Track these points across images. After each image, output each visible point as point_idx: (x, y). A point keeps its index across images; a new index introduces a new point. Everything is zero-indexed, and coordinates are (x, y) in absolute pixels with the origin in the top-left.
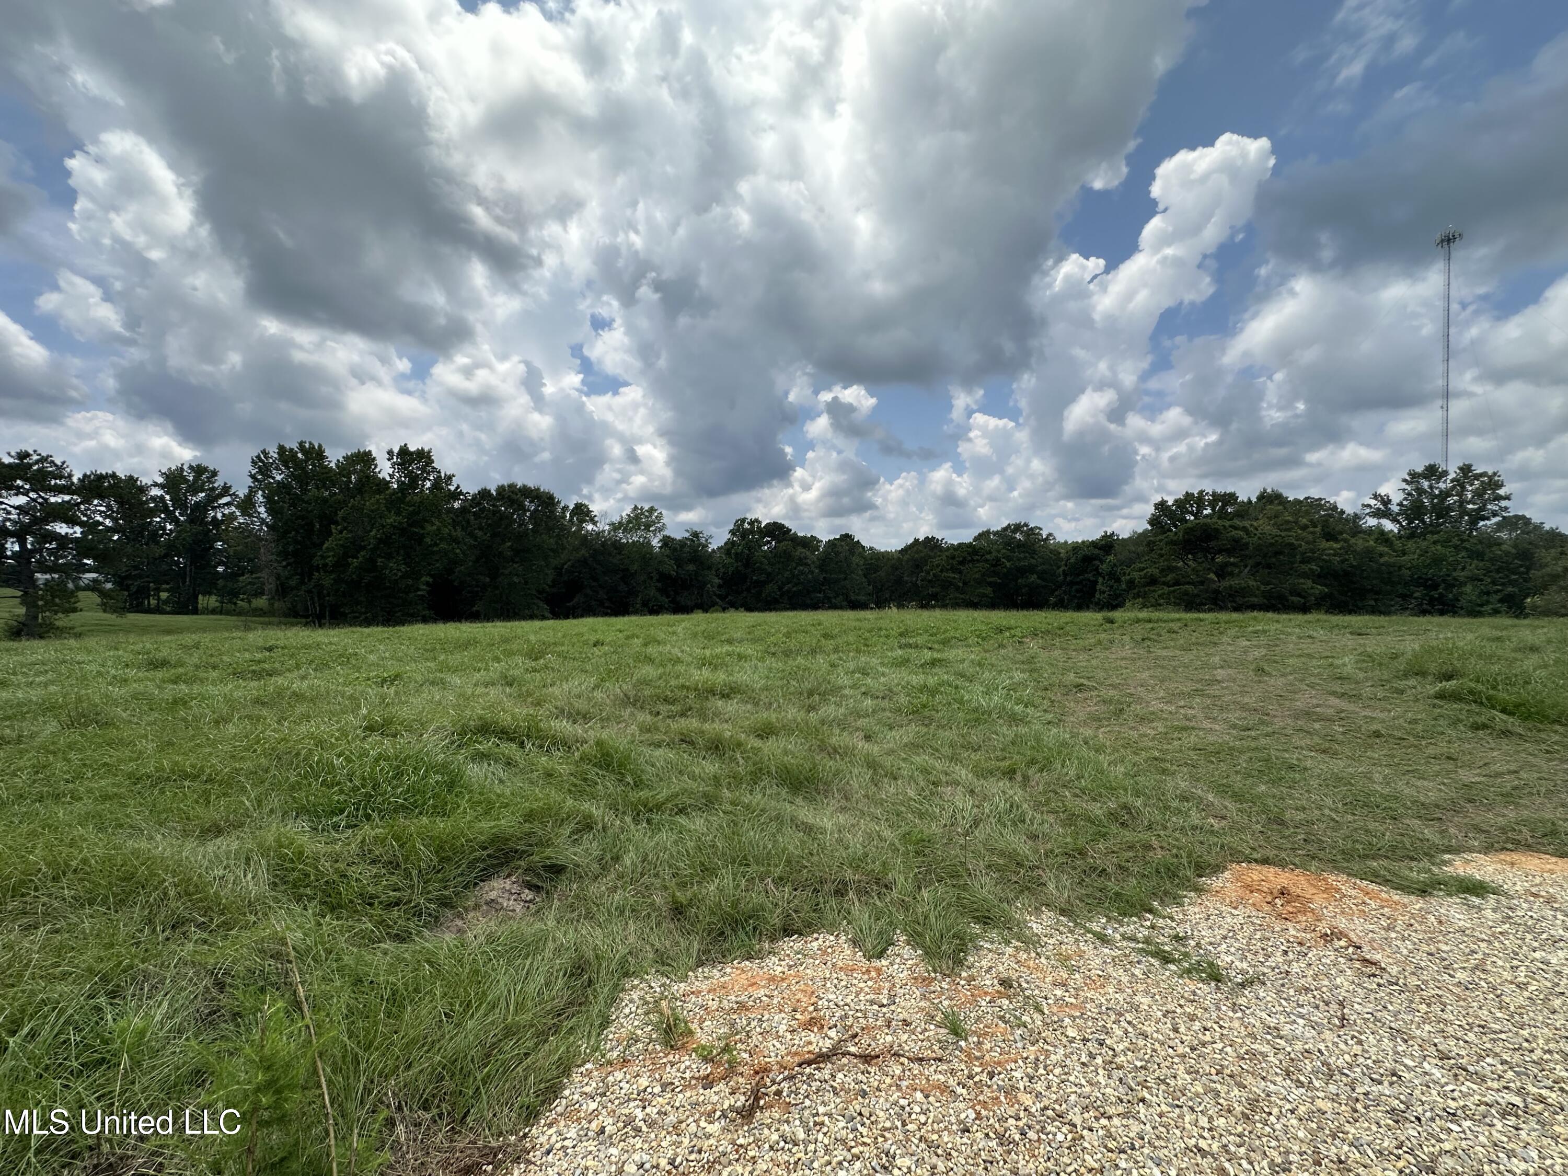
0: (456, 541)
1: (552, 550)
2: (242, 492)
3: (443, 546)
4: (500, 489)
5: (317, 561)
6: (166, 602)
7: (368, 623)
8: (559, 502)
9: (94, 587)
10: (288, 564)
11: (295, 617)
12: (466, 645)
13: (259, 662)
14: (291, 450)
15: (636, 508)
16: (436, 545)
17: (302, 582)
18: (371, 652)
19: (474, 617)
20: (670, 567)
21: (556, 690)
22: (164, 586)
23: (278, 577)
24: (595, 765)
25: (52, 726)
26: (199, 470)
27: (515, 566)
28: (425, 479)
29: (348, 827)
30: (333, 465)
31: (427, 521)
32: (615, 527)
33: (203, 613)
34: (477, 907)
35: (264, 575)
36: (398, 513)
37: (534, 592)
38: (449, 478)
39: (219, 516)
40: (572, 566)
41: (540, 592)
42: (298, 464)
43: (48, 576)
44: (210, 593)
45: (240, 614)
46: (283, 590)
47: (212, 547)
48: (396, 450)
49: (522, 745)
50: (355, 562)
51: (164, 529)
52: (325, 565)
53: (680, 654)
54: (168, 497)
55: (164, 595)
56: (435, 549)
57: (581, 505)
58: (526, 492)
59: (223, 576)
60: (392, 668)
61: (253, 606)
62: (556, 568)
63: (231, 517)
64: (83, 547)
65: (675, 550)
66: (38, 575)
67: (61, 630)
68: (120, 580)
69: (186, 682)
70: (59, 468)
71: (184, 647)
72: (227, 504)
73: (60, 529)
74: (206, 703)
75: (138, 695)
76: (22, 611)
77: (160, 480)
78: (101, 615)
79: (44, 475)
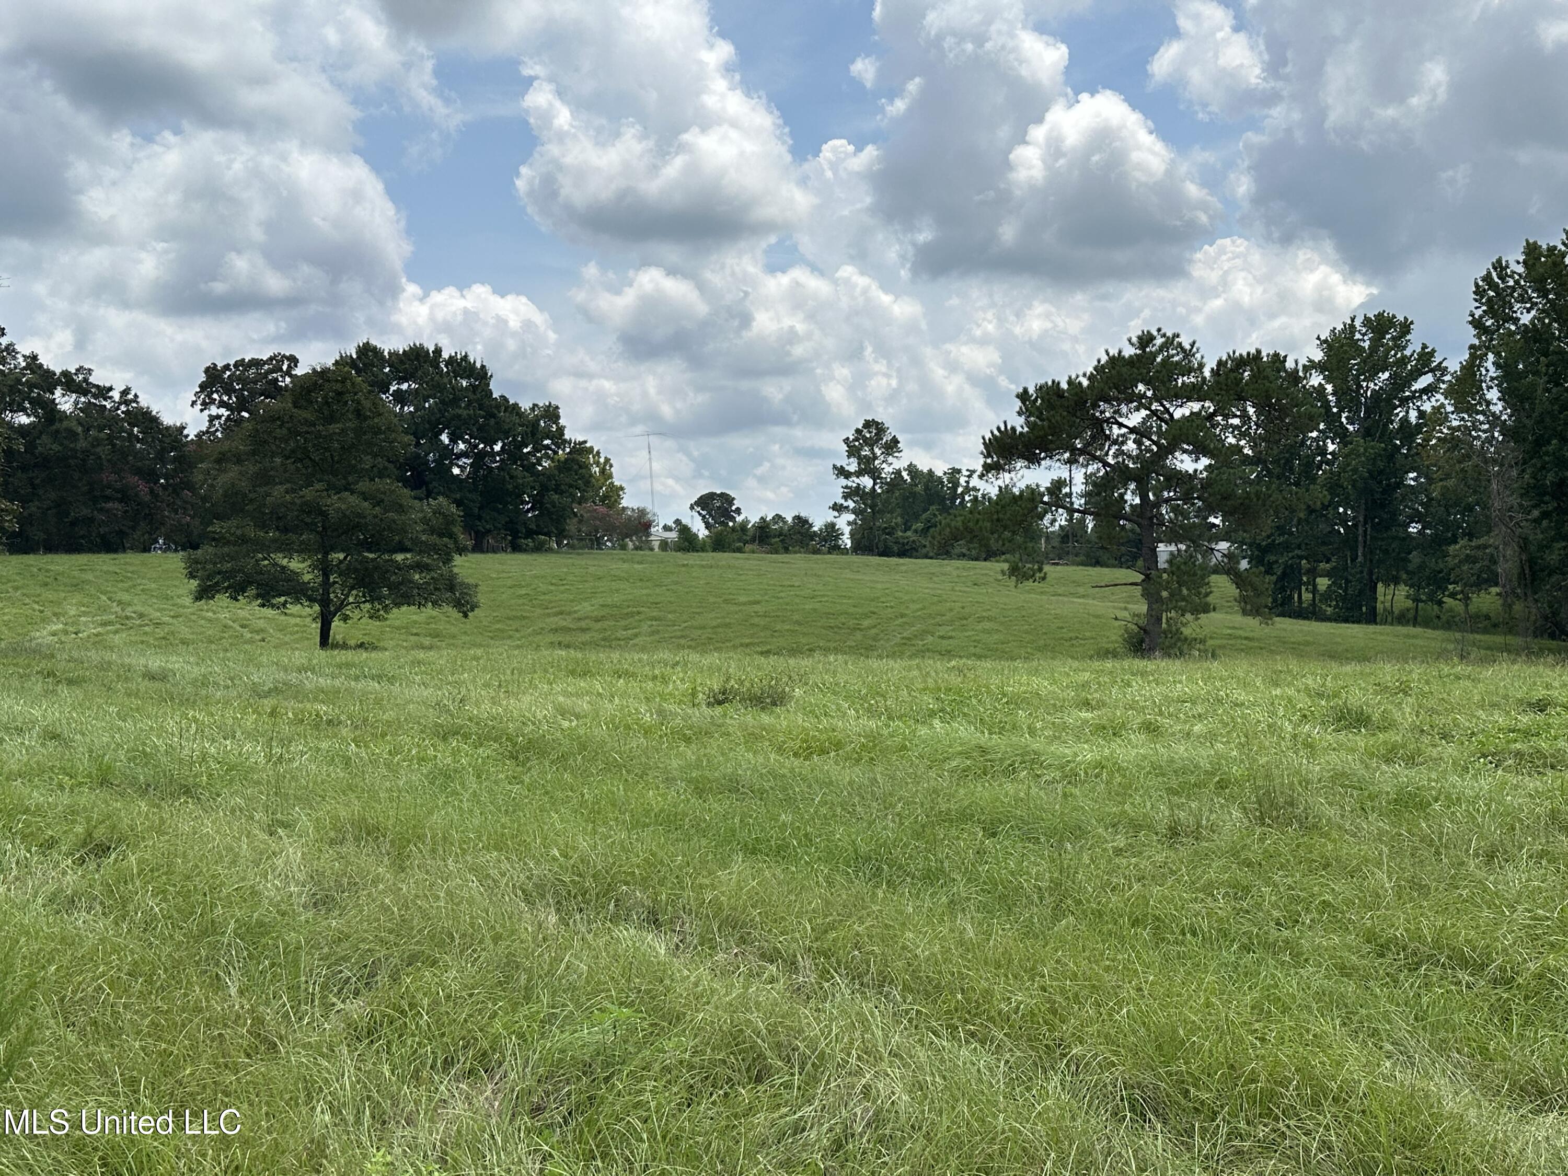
6: (1327, 596)
9: (1228, 568)
10: (1545, 515)
11: (1552, 636)
13: (1527, 734)
14: (1552, 249)
22: (1323, 566)
23: (1524, 545)
25: (1234, 819)
26: (1380, 325)
33: (1384, 622)
35: (1495, 538)
39: (1413, 416)
43: (1173, 548)
44: (1396, 581)
45: (1449, 625)
46: (1533, 575)
47: (1400, 484)
51: (1323, 451)
54: (1329, 388)
55: (1323, 583)
59: (1420, 542)
61: (1472, 608)
63: (1437, 417)
66: (1161, 547)
67: (1190, 642)
68: (1260, 553)
69: (1411, 760)
70: (1188, 354)
71: (1382, 688)
72: (1429, 390)
73: (1185, 463)
74: (1460, 811)
75: (1339, 777)
76: (1143, 608)
77: (1318, 356)
78: (1239, 619)
79: (1170, 370)
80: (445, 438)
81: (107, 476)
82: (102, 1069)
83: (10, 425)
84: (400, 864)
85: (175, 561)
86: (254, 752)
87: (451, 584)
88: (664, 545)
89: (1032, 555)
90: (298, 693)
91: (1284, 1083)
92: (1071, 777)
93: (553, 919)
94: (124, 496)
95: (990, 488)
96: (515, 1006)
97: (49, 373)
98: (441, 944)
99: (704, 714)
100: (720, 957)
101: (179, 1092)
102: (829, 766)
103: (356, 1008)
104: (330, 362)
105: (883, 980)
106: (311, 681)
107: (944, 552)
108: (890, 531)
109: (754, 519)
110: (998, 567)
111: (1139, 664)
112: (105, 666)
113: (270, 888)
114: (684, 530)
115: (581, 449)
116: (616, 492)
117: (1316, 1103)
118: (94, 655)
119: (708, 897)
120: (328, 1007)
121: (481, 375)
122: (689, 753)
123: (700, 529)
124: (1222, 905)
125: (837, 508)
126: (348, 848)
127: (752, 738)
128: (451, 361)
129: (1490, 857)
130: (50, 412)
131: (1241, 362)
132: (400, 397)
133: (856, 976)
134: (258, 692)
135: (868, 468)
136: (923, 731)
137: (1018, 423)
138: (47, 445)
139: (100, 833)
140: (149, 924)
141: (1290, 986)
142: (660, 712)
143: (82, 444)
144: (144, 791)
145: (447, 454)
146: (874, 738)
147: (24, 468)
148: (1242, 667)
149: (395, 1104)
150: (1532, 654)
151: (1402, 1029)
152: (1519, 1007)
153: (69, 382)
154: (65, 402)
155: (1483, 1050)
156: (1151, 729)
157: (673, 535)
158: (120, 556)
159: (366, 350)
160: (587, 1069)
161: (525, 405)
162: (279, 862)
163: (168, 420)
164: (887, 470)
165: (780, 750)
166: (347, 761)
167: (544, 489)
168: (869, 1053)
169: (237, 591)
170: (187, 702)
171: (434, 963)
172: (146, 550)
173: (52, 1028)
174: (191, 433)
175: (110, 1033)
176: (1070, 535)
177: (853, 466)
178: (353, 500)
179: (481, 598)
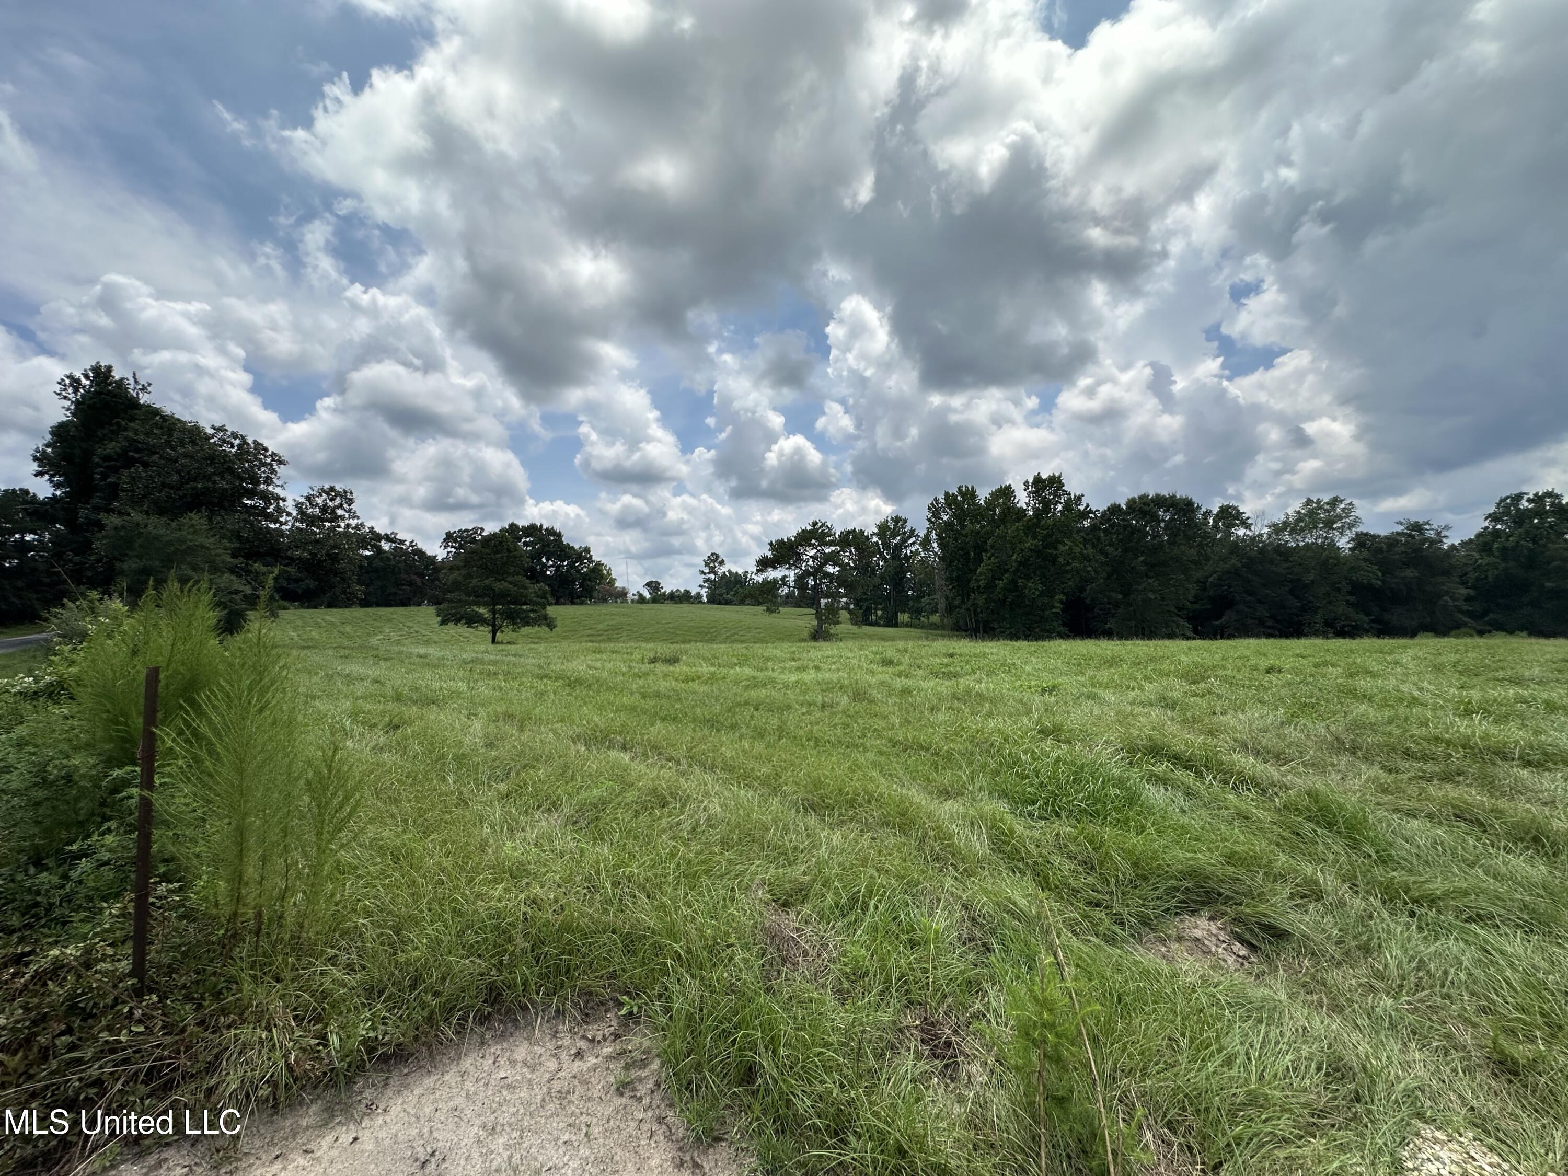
0: (1086, 558)
1: (1192, 562)
2: (922, 535)
3: (1075, 564)
4: (1131, 503)
5: (973, 584)
6: (881, 618)
7: (1015, 637)
8: (1199, 507)
9: (846, 608)
10: (953, 588)
11: (958, 630)
12: (1112, 662)
13: (947, 665)
14: (953, 494)
15: (1309, 501)
16: (1069, 564)
17: (963, 602)
18: (1026, 663)
19: (1109, 634)
20: (1372, 575)
21: (1229, 719)
22: (879, 606)
23: (947, 598)
24: (1309, 819)
25: (845, 700)
26: (897, 520)
27: (1150, 581)
28: (1057, 502)
29: (1041, 818)
30: (982, 502)
31: (1060, 542)
32: (1277, 529)
33: (900, 627)
34: (1180, 939)
35: (937, 596)
36: (1034, 538)
37: (1173, 609)
38: (1079, 498)
39: (909, 552)
40: (1219, 579)
41: (1180, 609)
42: (959, 505)
43: (826, 600)
44: (904, 612)
45: (922, 628)
46: (950, 609)
47: (905, 577)
48: (1031, 481)
49: (1199, 775)
50: (1001, 584)
51: (878, 565)
52: (979, 587)
53: (1416, 693)
54: (880, 542)
55: (879, 613)
56: (1068, 568)
57: (1228, 507)
58: (1160, 501)
59: (912, 598)
60: (1047, 680)
61: (930, 621)
62: (1198, 581)
63: (917, 553)
64: (840, 580)
65: (1380, 550)
66: (822, 600)
67: (832, 635)
68: (857, 603)
69: (907, 677)
70: (830, 529)
71: (898, 650)
72: (914, 543)
73: (830, 569)
74: (922, 693)
75: (882, 683)
76: (815, 623)
77: (876, 531)
78: (850, 627)
79: (824, 535)
80: (544, 560)
81: (404, 576)
82: (393, 816)
83: (361, 555)
84: (521, 729)
85: (432, 610)
86: (463, 686)
87: (546, 618)
88: (633, 601)
89: (774, 604)
90: (482, 662)
91: (859, 795)
92: (787, 687)
93: (583, 749)
94: (411, 584)
95: (760, 578)
96: (567, 783)
97: (379, 535)
98: (537, 760)
99: (646, 667)
100: (650, 761)
101: (426, 824)
102: (695, 686)
103: (503, 787)
104: (497, 530)
105: (713, 767)
106: (487, 657)
107: (742, 602)
108: (721, 595)
109: (668, 591)
110: (761, 608)
111: (813, 644)
112: (401, 653)
113: (467, 740)
114: (641, 595)
115: (599, 564)
116: (613, 581)
117: (869, 802)
118: (396, 648)
119: (646, 737)
120: (490, 786)
121: (559, 535)
122: (641, 682)
123: (647, 595)
124: (839, 731)
125: (701, 586)
126: (500, 724)
127: (665, 676)
128: (547, 530)
129: (932, 710)
130: (379, 550)
131: (849, 532)
132: (526, 544)
133: (703, 765)
134: (465, 662)
135: (713, 571)
136: (732, 671)
137: (769, 554)
138: (377, 563)
139: (396, 721)
140: (415, 757)
141: (862, 760)
142: (629, 667)
143: (393, 563)
144: (415, 702)
145: (545, 566)
146: (713, 674)
147: (367, 572)
148: (850, 644)
149: (517, 823)
150: (950, 637)
151: (901, 774)
152: (941, 763)
153: (388, 538)
154: (386, 546)
155: (928, 779)
156: (817, 668)
157: (636, 597)
158: (409, 609)
159: (512, 525)
160: (595, 806)
161: (577, 547)
162: (472, 730)
163: (429, 553)
164: (720, 572)
165: (677, 680)
166: (501, 689)
167: (584, 580)
168: (707, 794)
169: (457, 621)
170: (435, 666)
171: (534, 767)
172: (419, 605)
173: (372, 800)
174: (439, 558)
175: (396, 801)
176: (789, 596)
177: (707, 570)
178: (506, 584)
179: (558, 623)
